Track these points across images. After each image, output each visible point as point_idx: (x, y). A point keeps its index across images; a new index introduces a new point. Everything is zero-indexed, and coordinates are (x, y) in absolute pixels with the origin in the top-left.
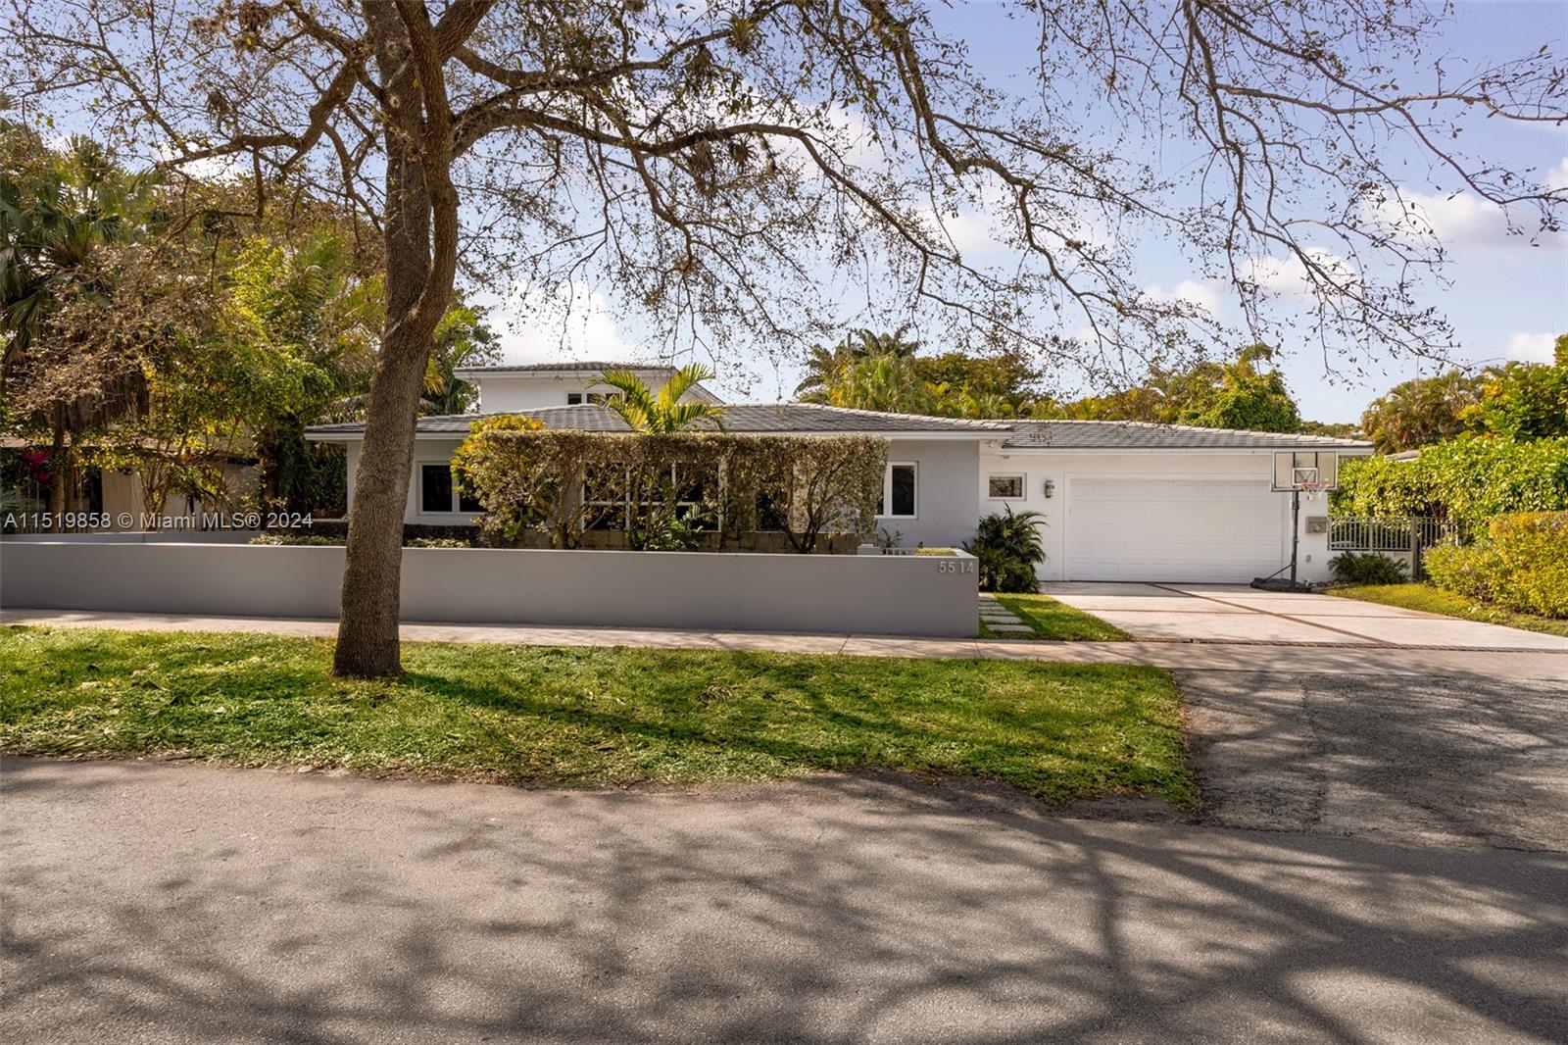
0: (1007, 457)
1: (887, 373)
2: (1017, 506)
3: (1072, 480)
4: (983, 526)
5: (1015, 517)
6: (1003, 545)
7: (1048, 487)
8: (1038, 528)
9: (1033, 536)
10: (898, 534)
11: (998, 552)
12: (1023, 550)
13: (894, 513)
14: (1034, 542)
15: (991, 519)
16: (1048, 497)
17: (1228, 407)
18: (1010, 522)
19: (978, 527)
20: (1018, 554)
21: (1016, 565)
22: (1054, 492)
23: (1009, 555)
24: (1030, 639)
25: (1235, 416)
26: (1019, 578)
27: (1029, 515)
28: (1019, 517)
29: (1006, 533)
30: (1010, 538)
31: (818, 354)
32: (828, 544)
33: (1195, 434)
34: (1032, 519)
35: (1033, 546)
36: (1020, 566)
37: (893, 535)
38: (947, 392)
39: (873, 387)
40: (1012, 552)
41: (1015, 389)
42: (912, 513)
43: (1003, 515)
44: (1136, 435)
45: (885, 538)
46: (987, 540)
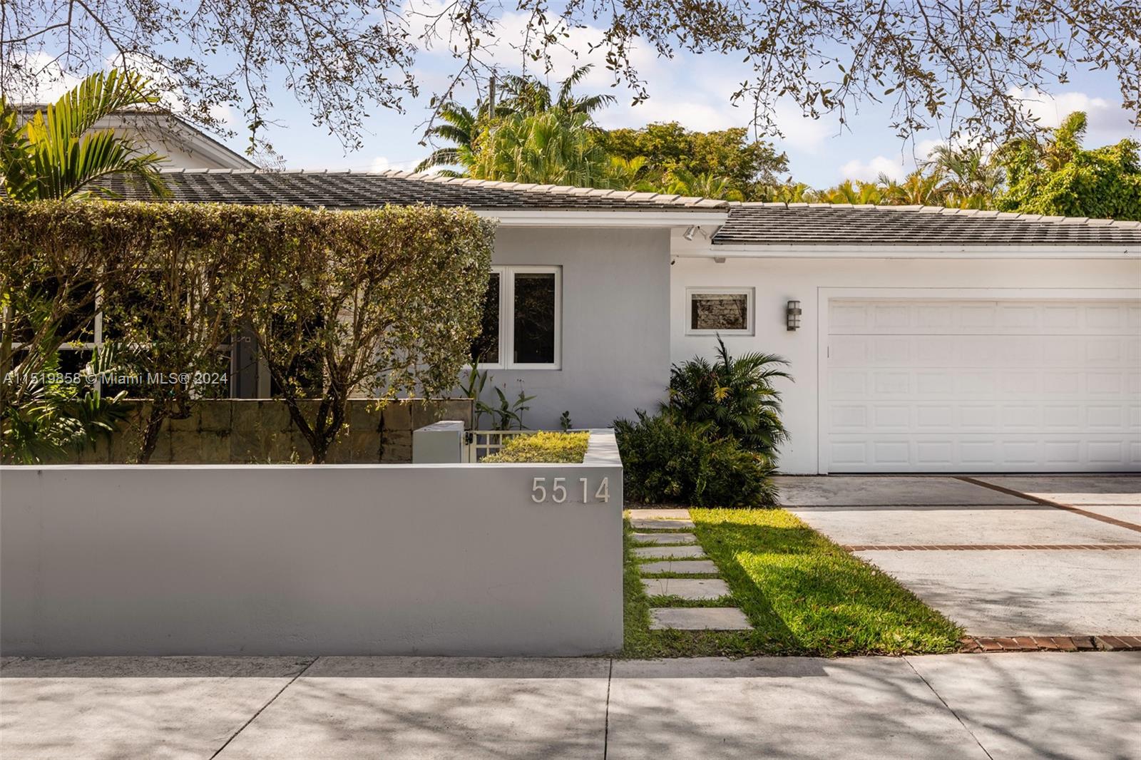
0: (722, 260)
1: (546, 136)
2: (739, 345)
3: (830, 300)
4: (678, 381)
5: (733, 363)
6: (712, 415)
7: (790, 313)
8: (775, 383)
9: (765, 398)
10: (522, 398)
11: (703, 429)
12: (749, 423)
13: (518, 359)
14: (767, 408)
15: (693, 369)
16: (791, 328)
17: (1062, 190)
18: (725, 372)
19: (668, 382)
20: (738, 432)
21: (732, 453)
22: (803, 320)
23: (722, 434)
24: (738, 653)
25: (1073, 203)
26: (738, 478)
27: (759, 361)
28: (741, 364)
29: (720, 394)
30: (726, 402)
31: (454, 115)
32: (375, 421)
33: (1028, 224)
34: (764, 368)
35: (765, 415)
36: (740, 454)
37: (512, 398)
38: (644, 169)
39: (525, 159)
40: (727, 428)
41: (748, 177)
42: (551, 361)
43: (713, 360)
44: (934, 225)
45: (498, 405)
46: (685, 406)
